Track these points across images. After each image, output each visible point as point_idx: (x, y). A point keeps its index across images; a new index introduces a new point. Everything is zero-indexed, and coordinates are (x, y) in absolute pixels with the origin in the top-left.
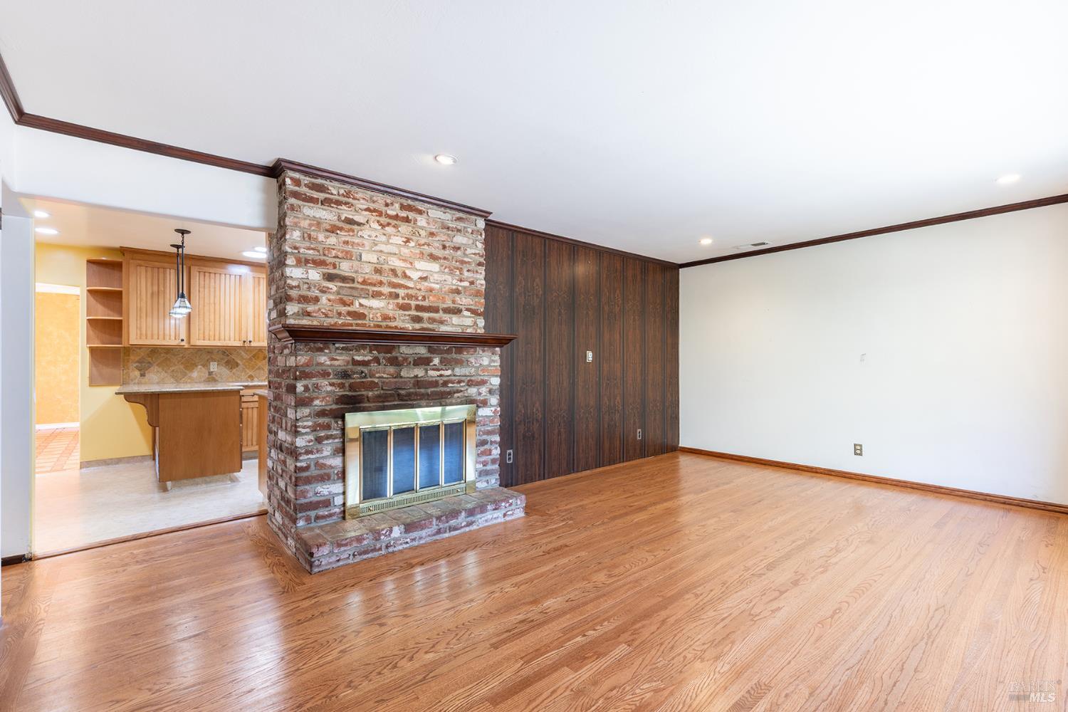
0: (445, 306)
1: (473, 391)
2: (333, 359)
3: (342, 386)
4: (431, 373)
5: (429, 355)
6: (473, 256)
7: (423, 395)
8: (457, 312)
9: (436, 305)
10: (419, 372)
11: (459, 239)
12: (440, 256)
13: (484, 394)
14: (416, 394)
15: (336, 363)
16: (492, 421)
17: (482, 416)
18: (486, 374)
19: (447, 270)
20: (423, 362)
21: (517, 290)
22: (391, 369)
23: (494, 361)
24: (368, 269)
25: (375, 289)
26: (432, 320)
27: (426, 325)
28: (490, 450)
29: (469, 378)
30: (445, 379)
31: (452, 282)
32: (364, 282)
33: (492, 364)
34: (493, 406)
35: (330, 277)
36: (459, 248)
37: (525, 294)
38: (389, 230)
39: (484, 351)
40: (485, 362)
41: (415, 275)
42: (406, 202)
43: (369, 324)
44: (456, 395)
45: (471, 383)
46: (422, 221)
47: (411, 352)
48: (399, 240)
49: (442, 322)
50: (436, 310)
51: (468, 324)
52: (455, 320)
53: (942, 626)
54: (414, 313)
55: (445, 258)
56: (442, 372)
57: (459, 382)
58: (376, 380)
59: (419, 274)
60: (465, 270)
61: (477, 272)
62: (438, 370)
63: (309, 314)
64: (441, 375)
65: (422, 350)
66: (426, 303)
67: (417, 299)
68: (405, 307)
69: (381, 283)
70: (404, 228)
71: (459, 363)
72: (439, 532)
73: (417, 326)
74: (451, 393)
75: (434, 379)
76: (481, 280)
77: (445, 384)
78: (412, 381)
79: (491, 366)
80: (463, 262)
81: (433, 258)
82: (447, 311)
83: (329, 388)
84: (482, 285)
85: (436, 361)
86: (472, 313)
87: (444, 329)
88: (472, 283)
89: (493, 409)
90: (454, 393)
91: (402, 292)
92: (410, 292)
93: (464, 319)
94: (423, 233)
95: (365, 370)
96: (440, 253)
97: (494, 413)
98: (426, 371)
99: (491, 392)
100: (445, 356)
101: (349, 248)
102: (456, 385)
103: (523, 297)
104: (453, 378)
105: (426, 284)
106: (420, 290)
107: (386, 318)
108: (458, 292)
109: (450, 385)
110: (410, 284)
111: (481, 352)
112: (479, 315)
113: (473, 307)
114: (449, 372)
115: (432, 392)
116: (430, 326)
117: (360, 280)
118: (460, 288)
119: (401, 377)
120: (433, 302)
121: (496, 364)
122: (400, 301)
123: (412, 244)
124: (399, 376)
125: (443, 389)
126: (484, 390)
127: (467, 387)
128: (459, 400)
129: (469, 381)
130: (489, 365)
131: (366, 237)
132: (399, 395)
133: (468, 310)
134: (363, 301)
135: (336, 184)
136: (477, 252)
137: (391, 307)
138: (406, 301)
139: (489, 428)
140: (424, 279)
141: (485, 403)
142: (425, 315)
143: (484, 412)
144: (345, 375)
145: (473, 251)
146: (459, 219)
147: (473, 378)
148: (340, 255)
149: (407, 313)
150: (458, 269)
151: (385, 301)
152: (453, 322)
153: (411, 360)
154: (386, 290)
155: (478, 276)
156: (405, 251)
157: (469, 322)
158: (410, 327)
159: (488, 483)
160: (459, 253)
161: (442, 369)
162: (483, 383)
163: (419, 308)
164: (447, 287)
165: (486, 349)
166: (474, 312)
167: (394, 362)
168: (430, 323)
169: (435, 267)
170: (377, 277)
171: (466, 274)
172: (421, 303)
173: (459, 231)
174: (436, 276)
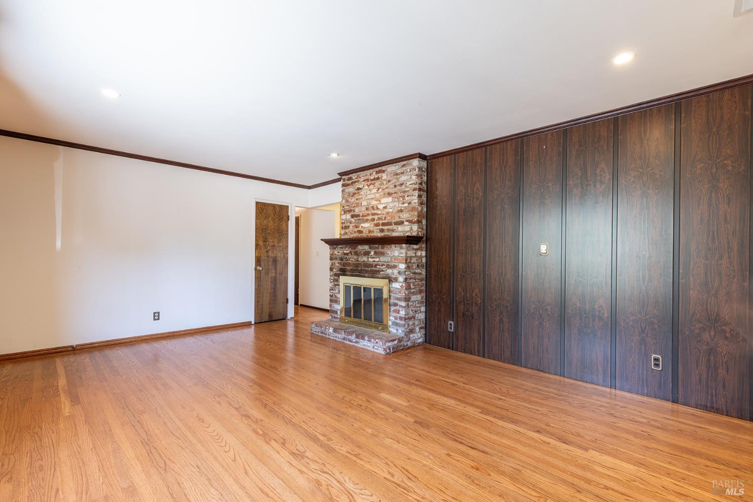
0: (395, 221)
1: (389, 271)
2: (339, 252)
3: (340, 264)
4: (370, 259)
5: (369, 250)
6: (411, 186)
7: (367, 271)
8: (401, 223)
9: (390, 221)
10: (365, 259)
11: (403, 178)
12: (393, 192)
13: (395, 274)
14: (364, 270)
15: (339, 254)
16: (400, 292)
17: (394, 288)
18: (397, 261)
19: (396, 200)
20: (367, 254)
21: (459, 198)
22: (355, 257)
23: (401, 253)
24: (364, 209)
25: (366, 218)
26: (389, 230)
27: (386, 233)
28: (399, 311)
29: (387, 263)
30: (376, 263)
31: (398, 205)
32: (363, 216)
33: (401, 255)
34: (401, 282)
35: (353, 216)
36: (403, 184)
37: (465, 199)
38: (371, 187)
39: (395, 247)
40: (396, 253)
41: (381, 207)
42: (377, 169)
43: (365, 235)
44: (381, 273)
45: (389, 267)
46: (384, 176)
47: (362, 248)
48: (374, 191)
49: (393, 231)
50: (389, 224)
51: (407, 230)
52: (400, 228)
53: (149, 455)
54: (381, 227)
55: (395, 193)
56: (374, 259)
57: (382, 265)
58: (350, 262)
59: (383, 206)
60: (406, 196)
61: (413, 195)
62: (373, 258)
63: (346, 233)
64: (374, 261)
65: (366, 247)
66: (386, 221)
67: (382, 220)
68: (377, 225)
69: (368, 215)
70: (377, 183)
71: (383, 254)
72: (344, 339)
73: (382, 234)
74: (378, 271)
75: (372, 263)
76: (415, 200)
77: (376, 266)
78: (363, 263)
79: (400, 257)
80: (404, 192)
81: (390, 194)
82: (397, 223)
83: (338, 265)
84: (415, 203)
85: (372, 253)
86: (409, 223)
87: (395, 234)
88: (409, 203)
89: (401, 284)
90: (381, 271)
91: (376, 217)
92: (379, 216)
93: (405, 227)
94: (385, 182)
95: (347, 257)
96: (392, 191)
97: (401, 287)
98: (368, 258)
99: (399, 273)
100: (377, 250)
101: (358, 201)
102: (380, 267)
103: (464, 202)
104: (379, 263)
105: (386, 210)
106: (383, 214)
107: (370, 232)
108: (401, 211)
109: (378, 267)
110: (379, 212)
111: (394, 248)
112: (414, 223)
113: (410, 219)
114: (377, 260)
115: (370, 270)
116: (388, 234)
117: (361, 215)
118: (403, 208)
119: (359, 261)
120: (389, 220)
121: (402, 255)
122: (376, 222)
123: (380, 190)
124: (358, 261)
125: (374, 269)
126: (395, 271)
127: (386, 269)
128: (382, 276)
129: (387, 265)
130: (398, 256)
131: (363, 194)
132: (358, 270)
133: (407, 221)
134: (363, 225)
135: (354, 174)
136: (413, 182)
137: (372, 226)
138: (378, 222)
139: (399, 296)
140: (385, 208)
141: (396, 280)
142: (385, 228)
143: (396, 285)
144: (342, 259)
145: (411, 183)
146: (404, 166)
147: (389, 264)
148: (355, 205)
149: (378, 228)
150: (401, 197)
151: (370, 223)
152: (399, 230)
153: (362, 253)
154: (370, 217)
155: (413, 198)
156: (377, 195)
157: (407, 228)
158: (379, 235)
159: (397, 331)
160: (403, 187)
161: (375, 258)
162: (395, 267)
163: (383, 224)
164: (396, 209)
165: (397, 245)
166: (410, 221)
167: (356, 253)
168: (388, 232)
169: (390, 199)
170: (367, 212)
171: (407, 198)
172: (384, 221)
173: (403, 173)
174: (391, 205)
